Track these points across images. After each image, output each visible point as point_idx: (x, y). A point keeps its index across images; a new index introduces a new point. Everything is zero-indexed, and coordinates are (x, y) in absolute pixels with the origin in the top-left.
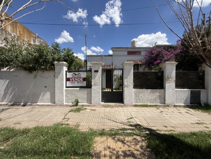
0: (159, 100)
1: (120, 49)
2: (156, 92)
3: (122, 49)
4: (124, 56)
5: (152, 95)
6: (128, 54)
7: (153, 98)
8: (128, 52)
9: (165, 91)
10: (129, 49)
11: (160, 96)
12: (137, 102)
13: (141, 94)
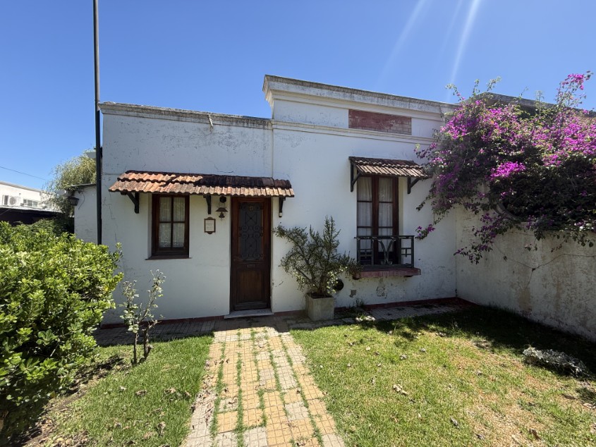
1: (313, 91)
3: (325, 93)
4: (334, 129)
6: (353, 125)
8: (353, 113)
10: (356, 97)
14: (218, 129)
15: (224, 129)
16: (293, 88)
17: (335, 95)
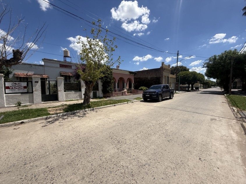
0: (79, 97)
1: (52, 61)
2: (77, 93)
3: (54, 62)
4: (57, 67)
5: (75, 94)
6: (60, 67)
7: (76, 96)
8: (60, 65)
9: (81, 92)
10: (61, 63)
11: (79, 95)
12: (67, 99)
13: (69, 95)
14: (33, 66)
15: (34, 66)
16: (48, 61)
17: (56, 62)
